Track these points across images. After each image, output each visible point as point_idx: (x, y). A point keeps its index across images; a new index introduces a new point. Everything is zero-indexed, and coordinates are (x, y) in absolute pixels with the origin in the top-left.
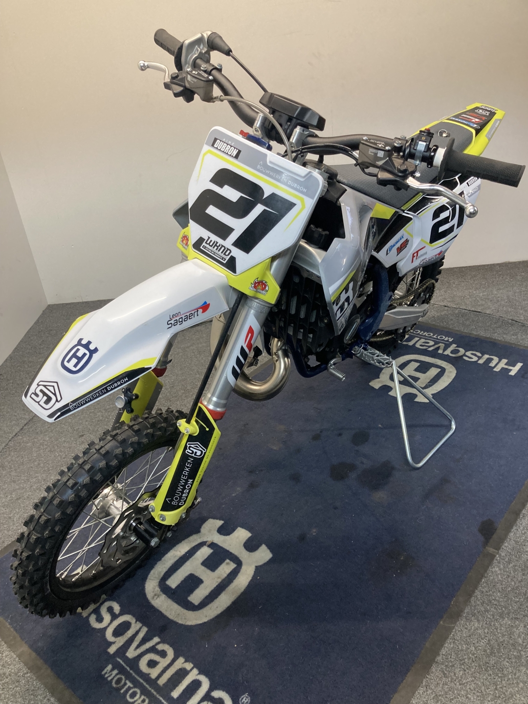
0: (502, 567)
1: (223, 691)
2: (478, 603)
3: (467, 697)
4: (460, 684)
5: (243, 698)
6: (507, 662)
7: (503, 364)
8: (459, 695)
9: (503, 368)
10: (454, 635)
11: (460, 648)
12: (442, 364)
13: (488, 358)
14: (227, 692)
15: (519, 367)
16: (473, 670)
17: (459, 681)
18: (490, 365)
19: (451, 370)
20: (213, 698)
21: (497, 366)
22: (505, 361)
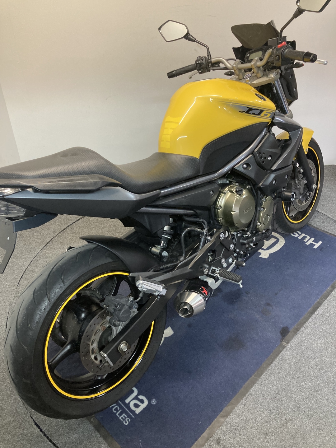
0: (291, 351)
1: (144, 396)
2: (276, 368)
3: (263, 412)
4: (261, 406)
5: (153, 401)
6: (285, 398)
7: (311, 241)
8: (259, 411)
9: (311, 243)
10: (261, 382)
11: (263, 388)
12: (278, 236)
13: (304, 236)
14: (146, 397)
15: (320, 244)
16: (268, 400)
17: (261, 404)
18: (304, 241)
19: (282, 241)
20: (139, 398)
21: (308, 242)
22: (313, 239)
